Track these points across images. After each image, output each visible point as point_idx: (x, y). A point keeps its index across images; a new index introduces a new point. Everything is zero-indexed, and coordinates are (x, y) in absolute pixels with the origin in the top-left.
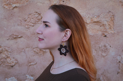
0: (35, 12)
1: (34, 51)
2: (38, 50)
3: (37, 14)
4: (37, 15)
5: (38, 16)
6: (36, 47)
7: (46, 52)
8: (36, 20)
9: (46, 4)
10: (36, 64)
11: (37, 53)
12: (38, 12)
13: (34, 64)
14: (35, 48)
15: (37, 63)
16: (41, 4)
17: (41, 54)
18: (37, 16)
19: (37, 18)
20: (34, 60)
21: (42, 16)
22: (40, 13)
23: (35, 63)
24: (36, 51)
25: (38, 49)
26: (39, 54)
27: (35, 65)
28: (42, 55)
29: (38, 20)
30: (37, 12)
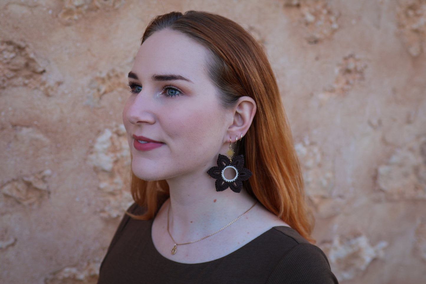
0: (3, 42)
1: (6, 196)
2: (18, 190)
3: (11, 48)
4: (11, 52)
5: (12, 55)
6: (14, 180)
7: (49, 193)
8: (6, 71)
9: (45, 9)
10: (13, 245)
11: (18, 202)
12: (15, 41)
13: (8, 247)
14: (9, 182)
15: (16, 240)
16: (25, 11)
17: (31, 205)
18: (8, 55)
19: (8, 63)
20: (6, 231)
21: (32, 56)
22: (23, 44)
23: (12, 241)
24: (15, 193)
25: (21, 186)
26: (25, 203)
27: (11, 249)
28: (35, 206)
29: (12, 74)
30: (10, 43)
